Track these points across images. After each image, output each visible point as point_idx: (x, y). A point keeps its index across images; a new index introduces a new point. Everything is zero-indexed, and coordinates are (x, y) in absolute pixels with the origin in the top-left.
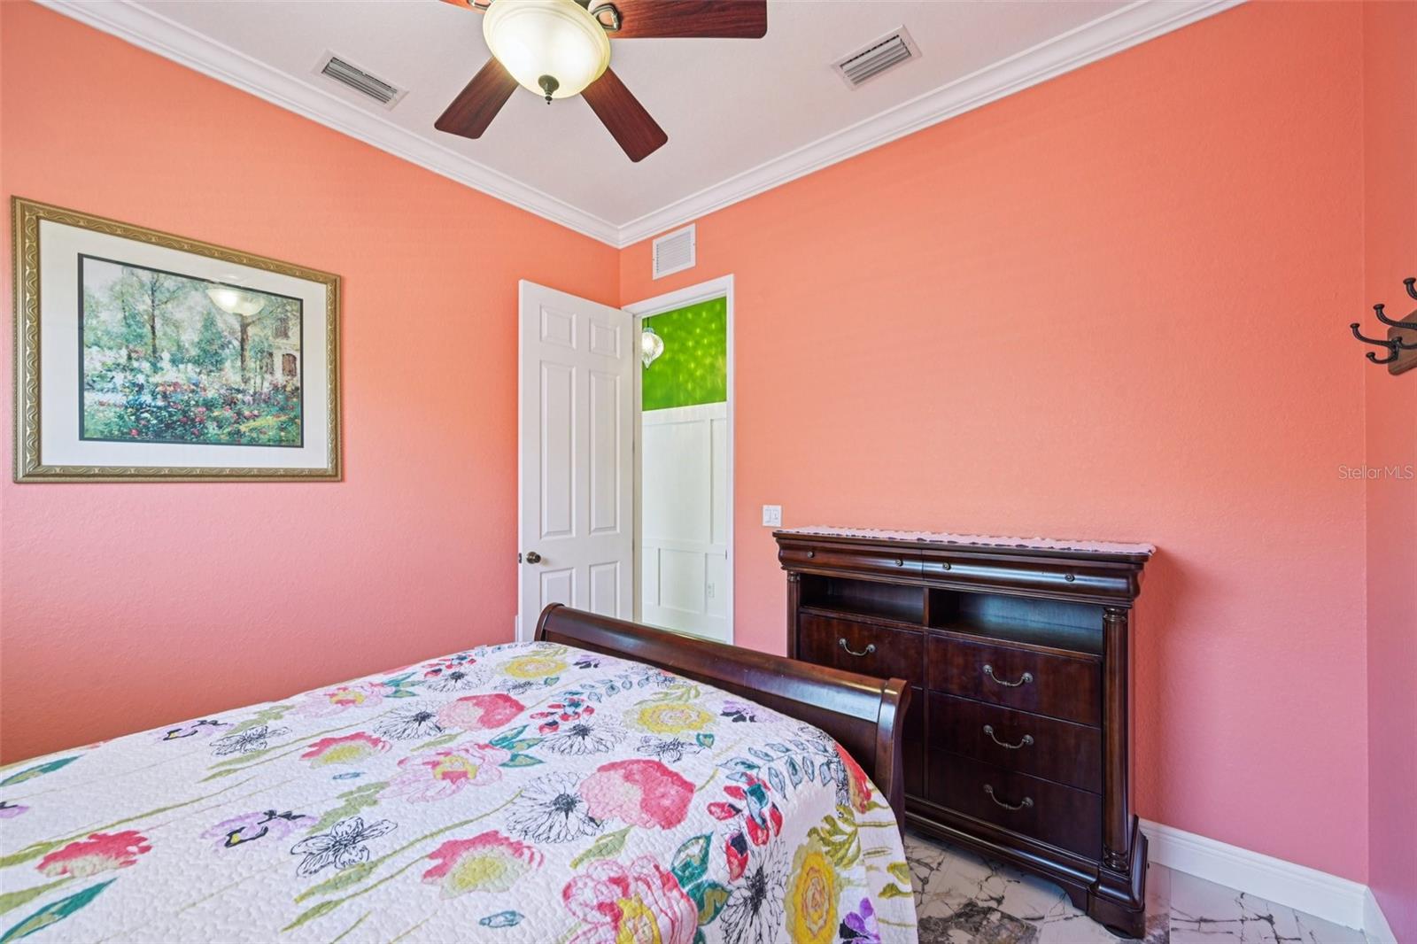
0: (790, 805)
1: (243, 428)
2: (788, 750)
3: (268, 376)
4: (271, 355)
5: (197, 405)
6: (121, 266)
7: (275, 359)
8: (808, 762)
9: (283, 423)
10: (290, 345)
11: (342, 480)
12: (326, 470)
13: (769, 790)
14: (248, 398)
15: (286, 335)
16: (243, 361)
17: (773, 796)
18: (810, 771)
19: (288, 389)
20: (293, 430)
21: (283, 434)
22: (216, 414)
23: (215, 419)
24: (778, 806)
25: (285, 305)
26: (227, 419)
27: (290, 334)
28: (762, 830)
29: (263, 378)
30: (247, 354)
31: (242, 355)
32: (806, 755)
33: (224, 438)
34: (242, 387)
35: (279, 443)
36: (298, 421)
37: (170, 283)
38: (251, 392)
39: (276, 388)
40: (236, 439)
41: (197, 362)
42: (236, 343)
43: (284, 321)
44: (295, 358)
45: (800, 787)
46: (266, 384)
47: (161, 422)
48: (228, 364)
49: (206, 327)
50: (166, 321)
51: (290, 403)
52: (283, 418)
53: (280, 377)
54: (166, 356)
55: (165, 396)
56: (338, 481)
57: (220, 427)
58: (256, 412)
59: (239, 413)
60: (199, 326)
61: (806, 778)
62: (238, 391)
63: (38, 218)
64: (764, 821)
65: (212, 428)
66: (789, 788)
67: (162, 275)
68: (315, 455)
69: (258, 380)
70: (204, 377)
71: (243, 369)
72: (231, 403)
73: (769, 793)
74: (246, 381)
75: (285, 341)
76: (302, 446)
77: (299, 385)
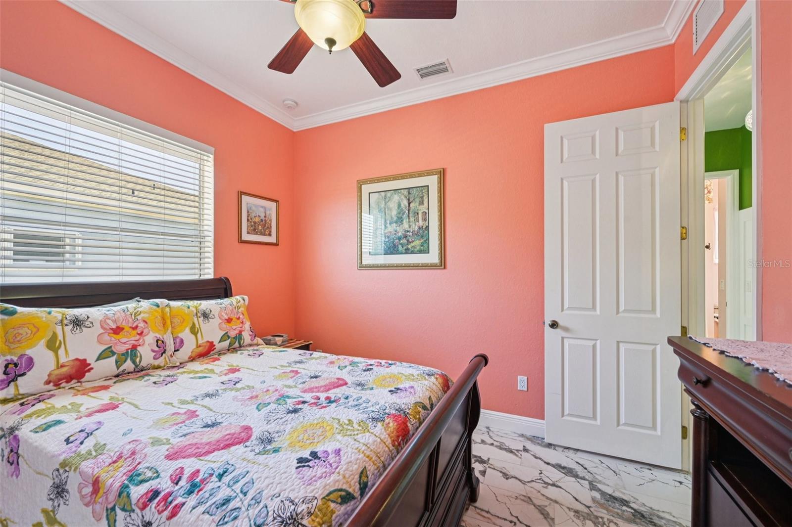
0: (188, 516)
1: (409, 247)
2: (245, 494)
3: (417, 223)
4: (418, 213)
5: (396, 239)
6: (377, 193)
7: (419, 215)
8: (235, 514)
9: (422, 243)
10: (423, 208)
11: (445, 268)
12: (437, 264)
13: (197, 495)
14: (411, 234)
15: (423, 204)
16: (409, 219)
17: (192, 500)
18: (226, 520)
19: (424, 227)
20: (426, 245)
21: (422, 248)
22: (401, 242)
23: (401, 244)
24: (185, 506)
25: (422, 190)
26: (404, 243)
27: (424, 203)
28: (165, 504)
29: (415, 224)
30: (410, 215)
31: (409, 216)
32: (243, 509)
33: (404, 251)
34: (409, 230)
35: (420, 252)
36: (427, 241)
37: (389, 194)
38: (412, 231)
39: (419, 228)
40: (407, 251)
41: (396, 222)
42: (407, 212)
43: (422, 197)
44: (426, 213)
45: (207, 516)
46: (416, 227)
47: (387, 247)
48: (405, 221)
49: (398, 208)
50: (388, 208)
51: (424, 234)
52: (422, 241)
53: (421, 223)
54: (388, 222)
55: (388, 237)
56: (442, 269)
57: (402, 247)
58: (413, 240)
59: (408, 241)
60: (396, 208)
61: (217, 518)
62: (408, 231)
63: (361, 185)
64: (171, 503)
65: (400, 248)
66: (201, 509)
67: (387, 192)
68: (433, 257)
69: (414, 226)
70: (398, 227)
71: (409, 222)
72: (406, 237)
73: (195, 495)
74: (410, 227)
75: (422, 206)
76: (429, 253)
77: (427, 225)
